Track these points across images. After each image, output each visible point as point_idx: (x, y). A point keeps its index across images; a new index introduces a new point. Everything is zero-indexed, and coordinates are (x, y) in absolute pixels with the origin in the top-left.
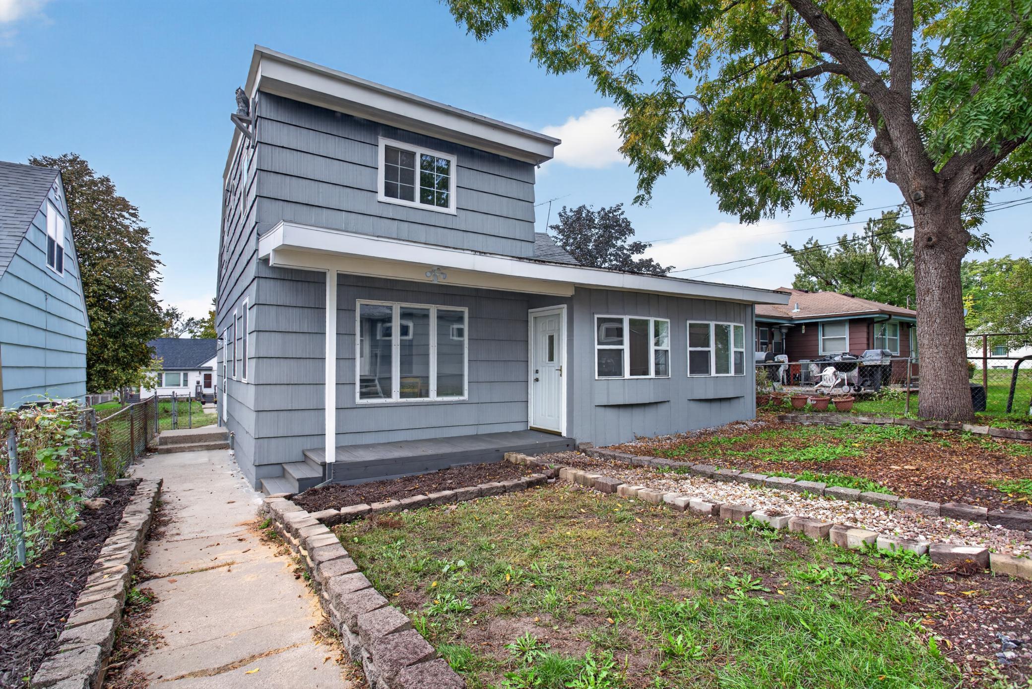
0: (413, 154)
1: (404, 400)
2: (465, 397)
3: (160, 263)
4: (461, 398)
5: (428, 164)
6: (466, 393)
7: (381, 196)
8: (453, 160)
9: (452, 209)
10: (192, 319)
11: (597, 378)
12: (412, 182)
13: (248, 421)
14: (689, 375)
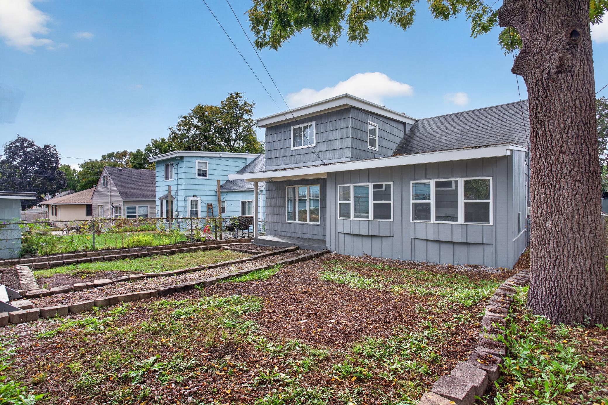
1: (299, 222)
2: (319, 223)
11: (338, 218)
14: (411, 221)
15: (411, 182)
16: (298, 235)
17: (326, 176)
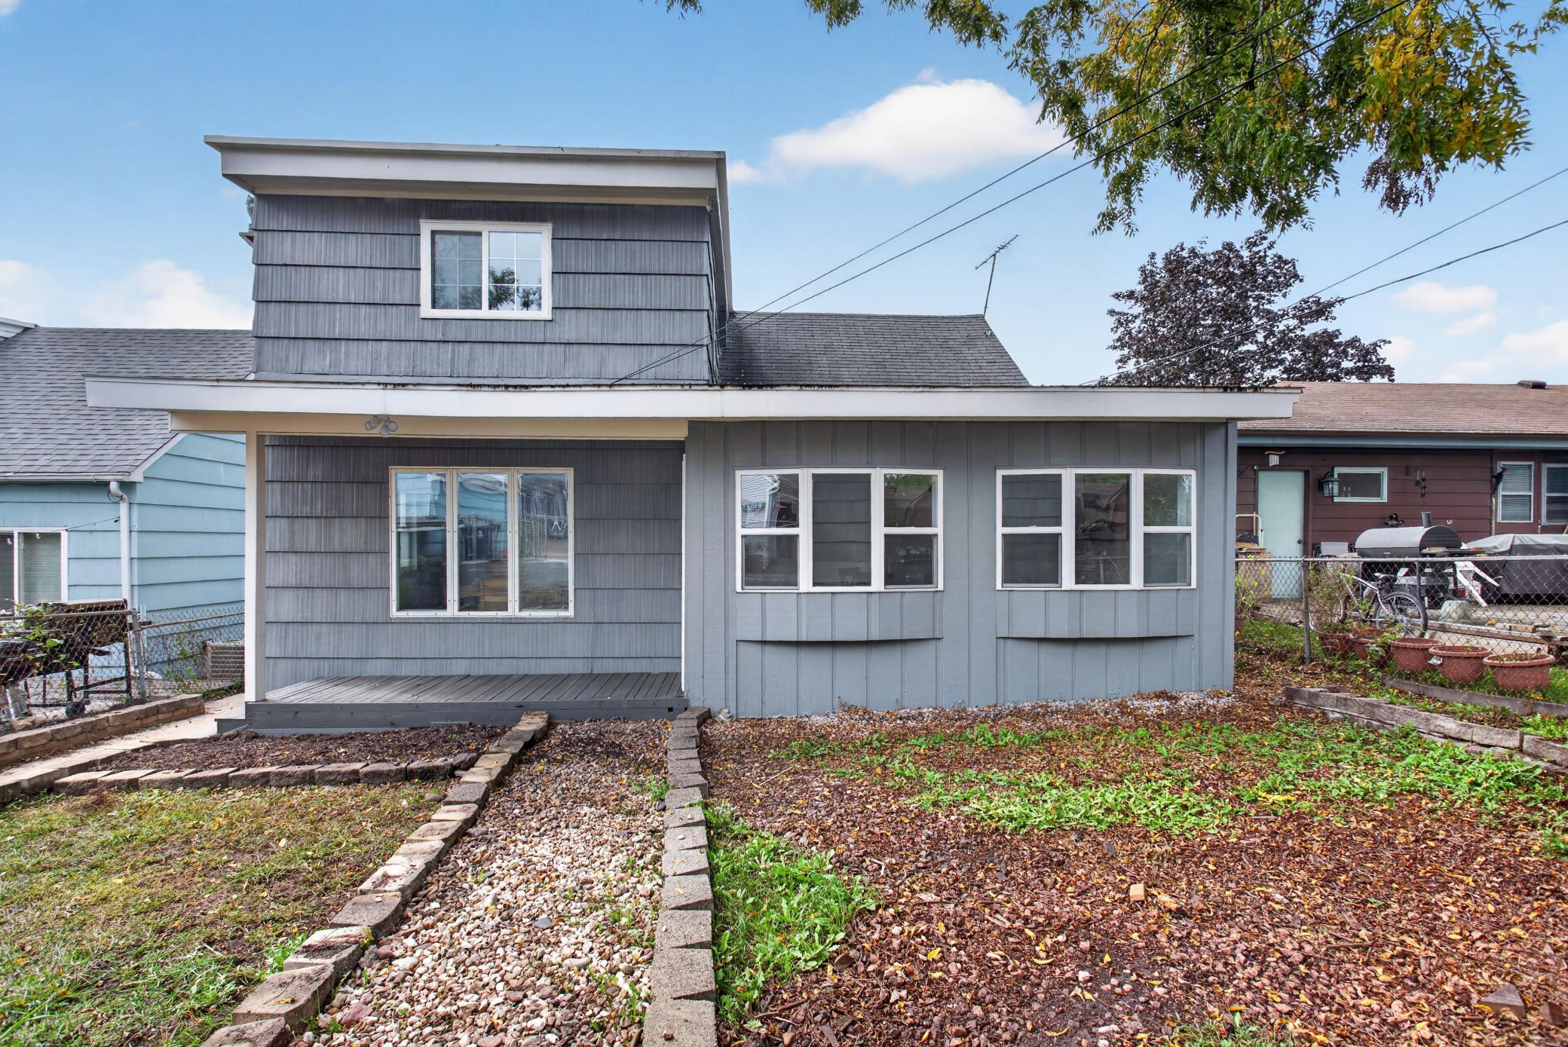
0: (479, 236)
1: (472, 614)
2: (570, 613)
4: (562, 614)
6: (571, 606)
7: (426, 310)
8: (546, 231)
9: (545, 311)
11: (739, 589)
14: (999, 587)
15: (1000, 473)
16: (459, 668)
17: (681, 434)
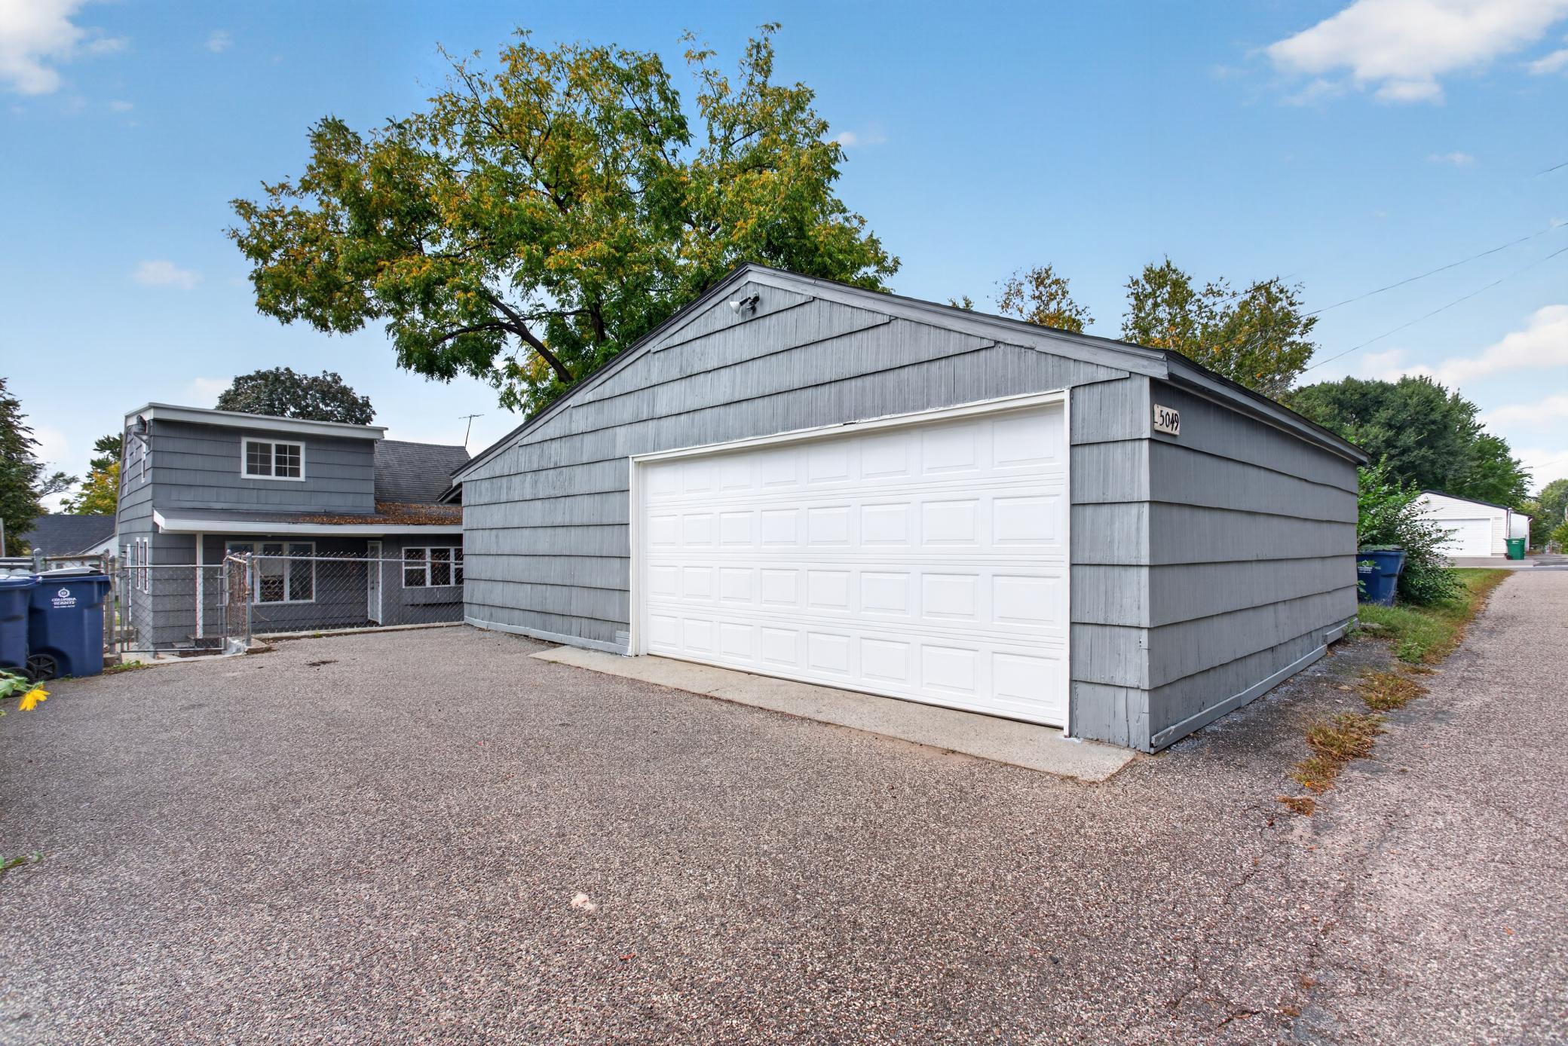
0: (269, 446)
1: (264, 603)
2: (313, 600)
3: (35, 441)
5: (280, 449)
6: (314, 598)
7: (244, 475)
8: (302, 446)
9: (302, 478)
10: (62, 475)
11: (404, 587)
12: (269, 461)
13: (148, 617)
